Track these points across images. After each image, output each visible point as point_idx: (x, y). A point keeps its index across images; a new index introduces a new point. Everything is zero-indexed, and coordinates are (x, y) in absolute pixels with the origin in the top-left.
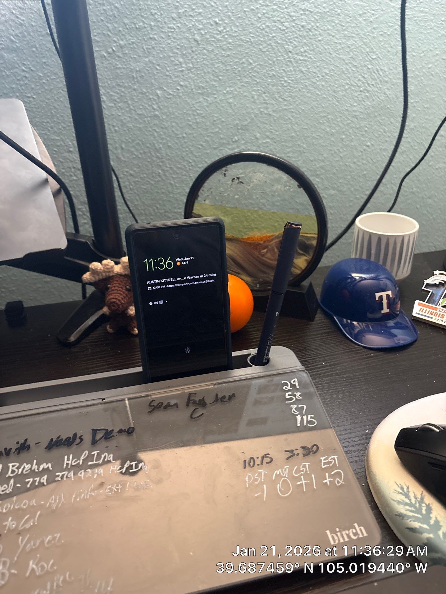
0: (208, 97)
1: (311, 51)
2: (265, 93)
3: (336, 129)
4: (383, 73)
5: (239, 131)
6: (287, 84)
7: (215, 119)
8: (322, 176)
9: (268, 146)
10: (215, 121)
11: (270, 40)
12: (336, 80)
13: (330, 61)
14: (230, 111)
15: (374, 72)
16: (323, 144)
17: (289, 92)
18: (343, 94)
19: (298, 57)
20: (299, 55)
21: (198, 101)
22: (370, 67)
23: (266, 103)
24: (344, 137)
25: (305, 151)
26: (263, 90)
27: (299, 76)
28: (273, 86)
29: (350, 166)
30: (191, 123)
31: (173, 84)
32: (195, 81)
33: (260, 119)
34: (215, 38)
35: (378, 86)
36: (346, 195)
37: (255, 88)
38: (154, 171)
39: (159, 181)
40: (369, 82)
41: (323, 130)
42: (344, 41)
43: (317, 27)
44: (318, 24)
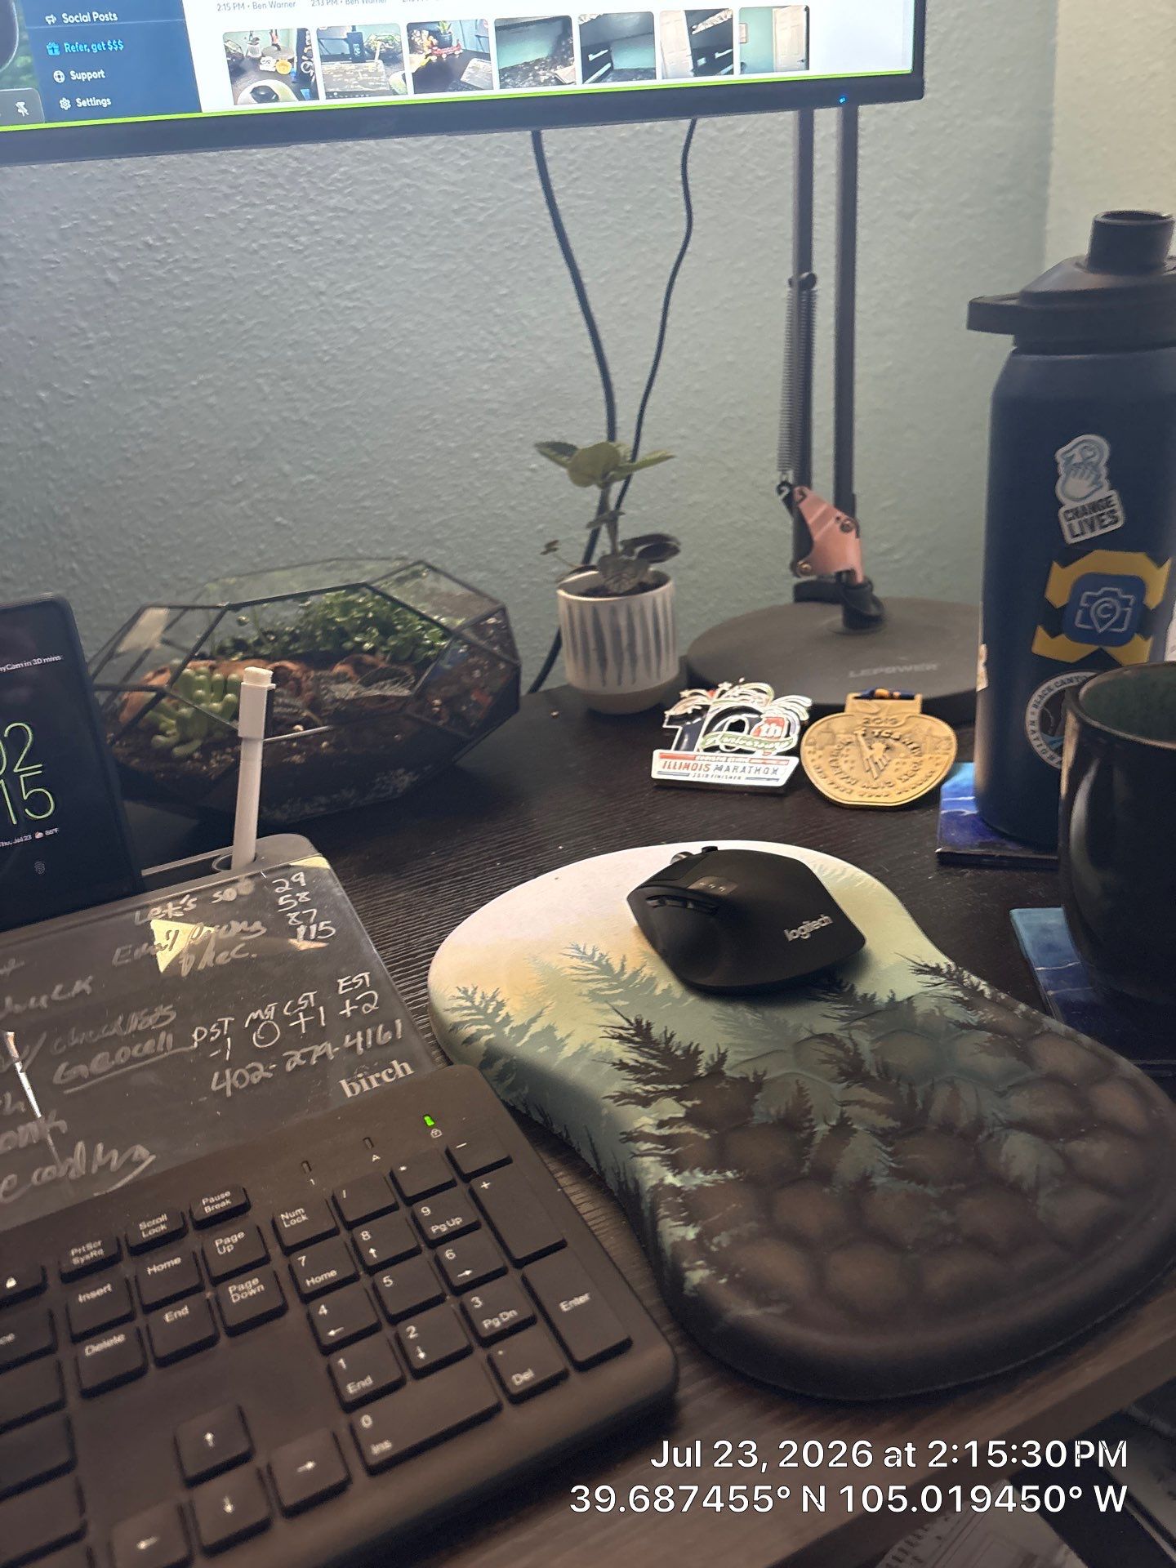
0: (159, 396)
1: (366, 288)
2: (284, 379)
3: (457, 442)
4: (530, 322)
6: (330, 357)
7: (183, 442)
8: (448, 543)
9: (312, 490)
10: (183, 446)
11: (273, 272)
12: (433, 342)
13: (412, 305)
14: (215, 422)
15: (511, 322)
16: (434, 474)
17: (336, 374)
18: (455, 368)
19: (343, 303)
20: (343, 299)
21: (137, 406)
22: (498, 311)
24: (477, 455)
25: (399, 492)
26: (279, 373)
27: (352, 341)
28: (300, 363)
29: (505, 516)
30: (129, 455)
31: (73, 376)
32: (123, 365)
33: (285, 434)
34: (150, 275)
35: (525, 348)
36: (510, 578)
37: (262, 371)
40: (505, 341)
41: (429, 445)
42: (431, 265)
43: (370, 241)
44: (370, 236)
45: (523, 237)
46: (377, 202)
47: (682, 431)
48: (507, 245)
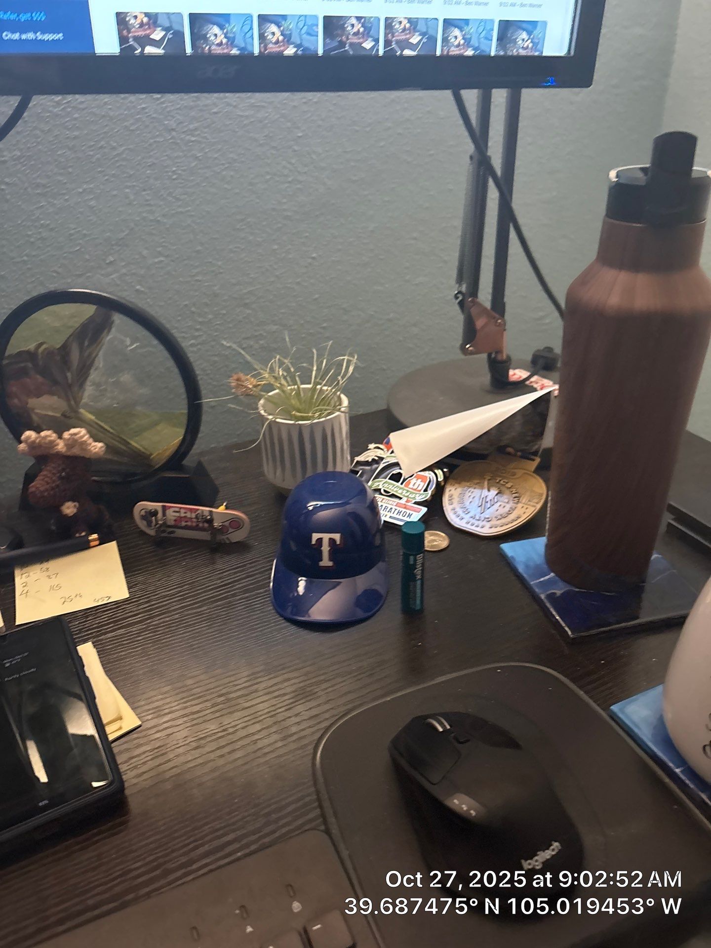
2: (144, 190)
7: (72, 232)
9: (161, 268)
10: (71, 235)
11: (138, 113)
16: (246, 259)
18: (264, 187)
19: (188, 138)
20: (188, 135)
21: (38, 205)
22: (296, 148)
23: (150, 205)
24: (276, 247)
25: (221, 271)
26: (141, 185)
29: (293, 289)
30: (33, 239)
32: (29, 176)
33: (144, 228)
35: (313, 175)
37: (129, 184)
40: (299, 169)
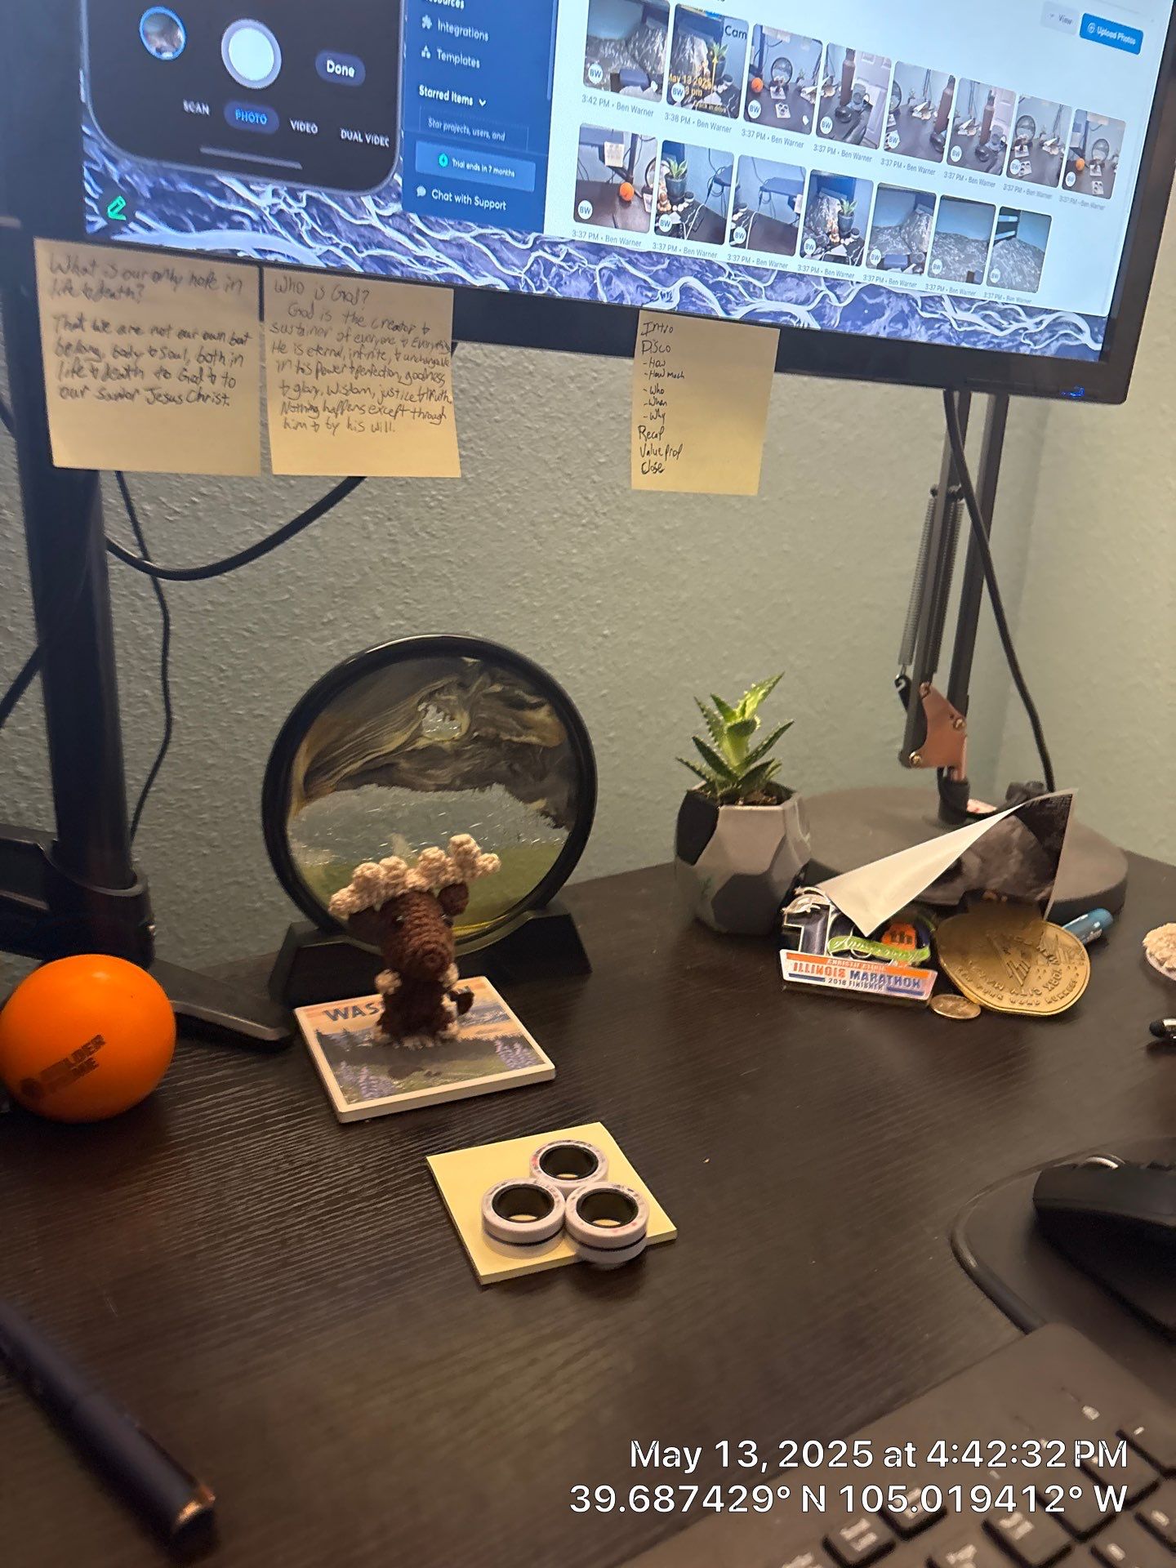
0: (265, 523)
1: (481, 440)
3: (541, 601)
4: (622, 492)
5: (336, 600)
6: (436, 502)
12: (534, 501)
13: (520, 462)
14: (315, 555)
15: (605, 490)
17: (440, 520)
18: (550, 529)
21: (243, 529)
23: (393, 541)
26: (384, 512)
27: (460, 489)
28: (408, 505)
29: (575, 678)
31: (182, 491)
32: (235, 486)
33: (381, 575)
35: (614, 517)
38: (133, 691)
39: (144, 714)
41: (516, 601)
42: (543, 425)
43: (491, 395)
44: (492, 390)
45: (625, 410)
46: (502, 358)
47: (737, 611)
48: (612, 415)
